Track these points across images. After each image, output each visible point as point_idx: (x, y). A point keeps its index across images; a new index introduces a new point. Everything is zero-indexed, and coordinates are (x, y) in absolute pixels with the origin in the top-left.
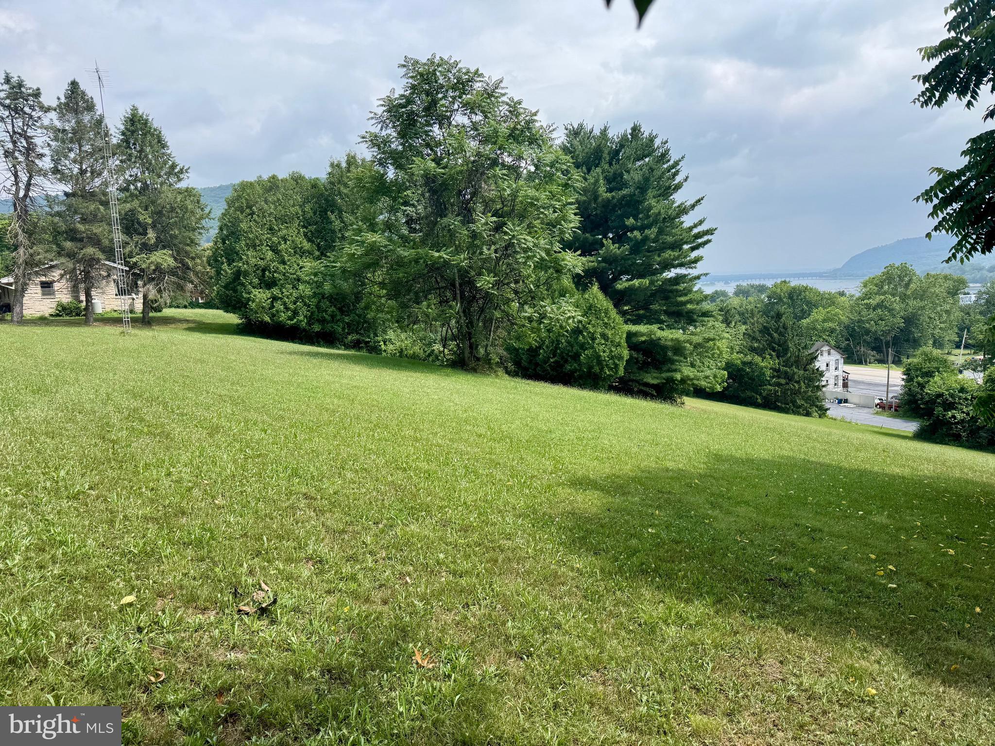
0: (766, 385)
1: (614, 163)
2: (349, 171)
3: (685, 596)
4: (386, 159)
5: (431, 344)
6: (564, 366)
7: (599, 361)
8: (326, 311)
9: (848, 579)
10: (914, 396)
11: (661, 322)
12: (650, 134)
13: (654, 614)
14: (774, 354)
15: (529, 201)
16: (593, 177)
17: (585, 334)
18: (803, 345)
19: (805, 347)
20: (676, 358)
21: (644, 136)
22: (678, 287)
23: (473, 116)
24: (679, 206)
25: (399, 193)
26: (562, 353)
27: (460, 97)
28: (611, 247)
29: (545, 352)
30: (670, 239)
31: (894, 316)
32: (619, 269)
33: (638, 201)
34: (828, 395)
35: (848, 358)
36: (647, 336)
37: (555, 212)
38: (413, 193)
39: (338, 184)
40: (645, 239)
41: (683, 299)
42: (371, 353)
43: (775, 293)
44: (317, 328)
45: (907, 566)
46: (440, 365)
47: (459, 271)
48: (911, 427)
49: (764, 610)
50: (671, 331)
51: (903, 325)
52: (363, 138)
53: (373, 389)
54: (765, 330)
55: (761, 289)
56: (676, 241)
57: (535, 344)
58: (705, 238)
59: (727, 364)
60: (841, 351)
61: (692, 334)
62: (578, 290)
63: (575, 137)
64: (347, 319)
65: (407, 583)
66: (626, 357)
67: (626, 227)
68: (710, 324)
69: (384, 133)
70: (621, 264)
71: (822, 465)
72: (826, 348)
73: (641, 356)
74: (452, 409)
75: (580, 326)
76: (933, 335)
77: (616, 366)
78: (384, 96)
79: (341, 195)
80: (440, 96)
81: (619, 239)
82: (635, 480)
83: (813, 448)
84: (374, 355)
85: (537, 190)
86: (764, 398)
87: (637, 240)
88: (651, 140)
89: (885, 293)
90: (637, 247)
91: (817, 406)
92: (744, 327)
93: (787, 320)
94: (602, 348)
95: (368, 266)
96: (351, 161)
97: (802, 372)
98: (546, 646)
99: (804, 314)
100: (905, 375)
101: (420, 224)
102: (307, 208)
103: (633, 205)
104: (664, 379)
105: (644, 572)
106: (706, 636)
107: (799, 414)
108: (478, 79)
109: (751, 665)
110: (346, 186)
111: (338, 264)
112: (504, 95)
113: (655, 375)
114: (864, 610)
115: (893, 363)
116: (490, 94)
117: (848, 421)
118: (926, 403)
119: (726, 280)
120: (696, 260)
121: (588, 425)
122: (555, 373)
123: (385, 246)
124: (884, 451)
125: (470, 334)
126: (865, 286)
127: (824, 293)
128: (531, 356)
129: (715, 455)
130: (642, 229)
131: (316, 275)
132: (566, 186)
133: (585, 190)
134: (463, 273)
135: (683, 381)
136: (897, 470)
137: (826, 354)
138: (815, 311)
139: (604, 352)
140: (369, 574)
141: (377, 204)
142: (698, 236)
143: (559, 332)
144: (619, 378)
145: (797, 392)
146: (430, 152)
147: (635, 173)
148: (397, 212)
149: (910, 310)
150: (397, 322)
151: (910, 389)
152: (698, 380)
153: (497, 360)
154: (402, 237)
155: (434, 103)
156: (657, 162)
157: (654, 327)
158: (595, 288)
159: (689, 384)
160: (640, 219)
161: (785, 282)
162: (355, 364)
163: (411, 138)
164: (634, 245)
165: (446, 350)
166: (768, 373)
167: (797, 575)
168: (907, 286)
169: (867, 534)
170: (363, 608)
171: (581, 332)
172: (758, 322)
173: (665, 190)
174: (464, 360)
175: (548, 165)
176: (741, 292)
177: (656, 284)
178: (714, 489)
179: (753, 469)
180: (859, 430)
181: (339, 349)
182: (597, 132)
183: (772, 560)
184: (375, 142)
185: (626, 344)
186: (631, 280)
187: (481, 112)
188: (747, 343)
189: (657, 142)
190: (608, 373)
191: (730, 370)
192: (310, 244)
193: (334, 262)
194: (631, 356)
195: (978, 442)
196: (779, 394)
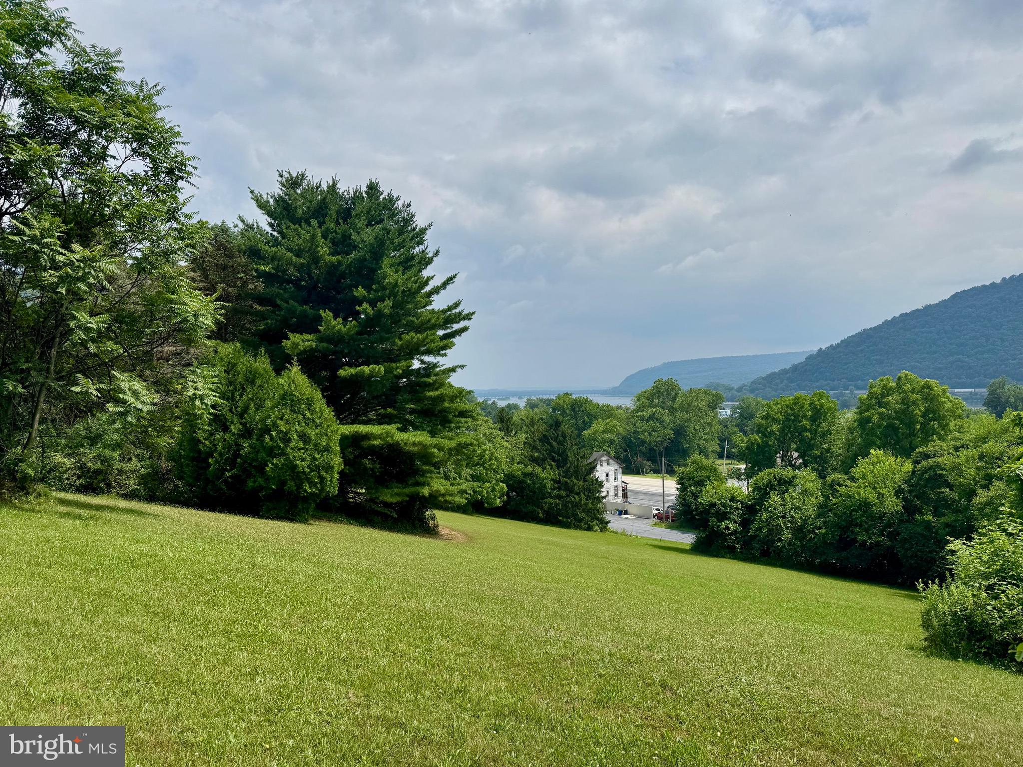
0: (547, 498)
6: (246, 482)
7: (295, 474)
10: (689, 506)
12: (390, 195)
14: (553, 464)
18: (582, 454)
19: (584, 457)
20: (425, 468)
21: (383, 196)
22: (427, 380)
28: (333, 322)
29: (217, 462)
31: (664, 428)
33: (370, 268)
34: (609, 507)
35: (626, 468)
36: (382, 440)
40: (379, 315)
41: (433, 394)
43: (558, 404)
48: (687, 539)
50: (414, 433)
51: (672, 436)
54: (544, 439)
55: (548, 402)
56: (424, 324)
58: (462, 324)
59: (507, 476)
60: (620, 462)
63: (294, 188)
66: (339, 467)
67: (354, 298)
72: (605, 458)
76: (698, 445)
77: (323, 480)
81: (344, 312)
86: (546, 512)
87: (367, 316)
88: (392, 201)
89: (655, 406)
91: (598, 519)
92: (524, 436)
93: (567, 430)
94: (299, 454)
97: (581, 483)
99: (587, 425)
100: (679, 484)
104: (407, 496)
107: (581, 528)
115: (667, 473)
117: (629, 534)
118: (701, 513)
126: (638, 400)
127: (603, 406)
130: (373, 301)
135: (432, 496)
137: (605, 464)
138: (595, 422)
139: (303, 460)
142: (453, 320)
145: (577, 505)
149: (678, 422)
151: (684, 499)
158: (295, 370)
161: (567, 394)
166: (549, 485)
168: (674, 399)
171: (268, 432)
172: (538, 431)
176: (530, 405)
180: (639, 544)
182: (324, 186)
185: (338, 449)
188: (528, 452)
189: (399, 205)
191: (509, 482)
194: (346, 465)
195: (751, 554)
196: (560, 507)
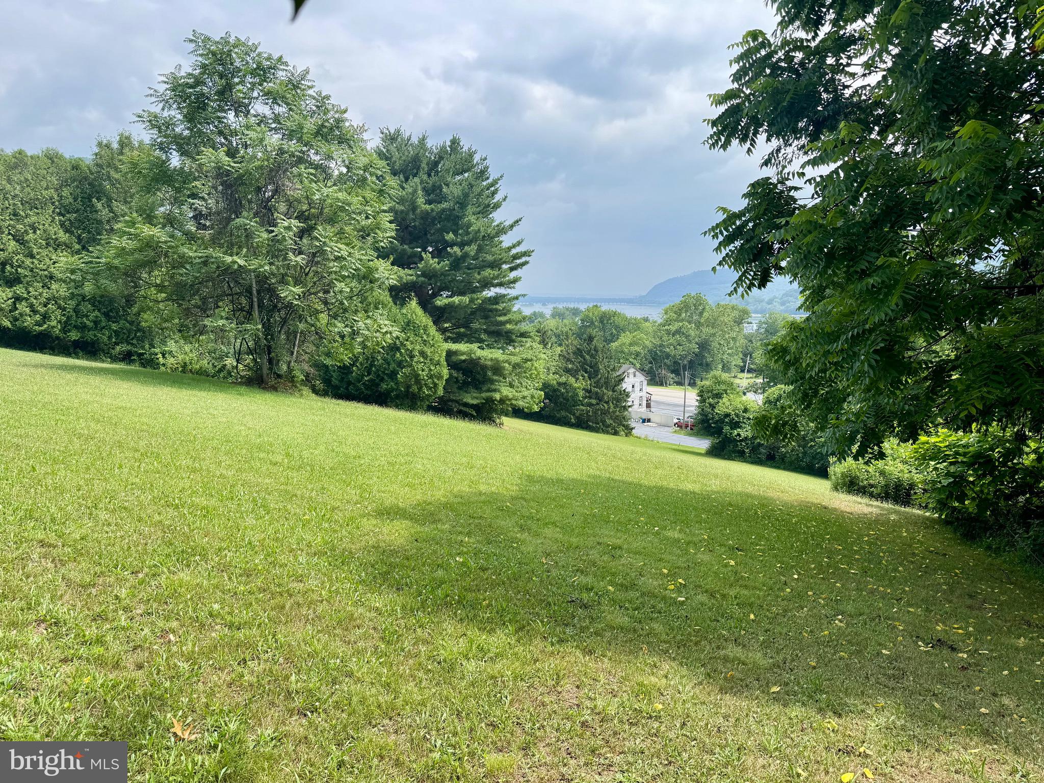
0: (579, 405)
1: (433, 174)
2: (121, 153)
3: (488, 627)
4: (168, 144)
5: (222, 358)
6: (380, 385)
7: (418, 380)
8: (87, 316)
9: (643, 594)
10: (706, 416)
11: (481, 341)
12: (469, 149)
13: (455, 649)
14: (586, 375)
15: (340, 204)
16: (411, 187)
17: (403, 351)
18: (612, 367)
19: (614, 370)
20: (495, 378)
21: (464, 150)
22: (497, 307)
23: (276, 107)
24: (498, 226)
25: (184, 183)
26: (378, 370)
27: (261, 85)
28: (430, 262)
29: (359, 369)
30: (490, 258)
31: (690, 342)
32: (439, 284)
33: (458, 217)
34: (633, 415)
35: (651, 380)
36: (467, 355)
37: (367, 218)
38: (203, 185)
39: (107, 167)
40: (465, 256)
41: (502, 319)
42: (144, 367)
43: (587, 316)
44: (74, 335)
45: (694, 579)
46: (233, 383)
47: (257, 276)
48: (704, 444)
49: (565, 633)
50: (490, 350)
51: (697, 350)
52: (139, 117)
53: (144, 410)
54: (579, 352)
55: (576, 312)
56: (495, 261)
57: (347, 362)
58: (524, 259)
59: (544, 384)
60: (645, 374)
61: (512, 354)
62: (396, 304)
63: (392, 143)
64: (114, 326)
65: (169, 641)
66: (446, 377)
67: (446, 241)
68: (528, 345)
69: (166, 114)
70: (440, 280)
71: (623, 482)
72: (632, 370)
73: (461, 375)
74: (243, 433)
75: (398, 342)
76: (722, 360)
77: (435, 385)
78: (167, 72)
79: (110, 180)
80: (236, 80)
81: (439, 253)
82: (448, 506)
83: (618, 466)
84: (149, 370)
85: (349, 194)
86: (577, 418)
87: (456, 256)
88: (471, 155)
89: (682, 320)
90: (456, 264)
91: (624, 426)
92: (559, 349)
93: (598, 343)
94: (420, 366)
95: (143, 264)
96: (125, 142)
97: (611, 393)
98: (335, 698)
99: (614, 338)
100: (699, 396)
101: (210, 220)
102: (66, 192)
103: (452, 220)
104: (484, 399)
105: (448, 605)
106: (505, 668)
107: (608, 433)
108: (282, 67)
109: (548, 693)
110: (117, 170)
111: (103, 260)
112: (310, 87)
113: (475, 395)
114: (655, 626)
115: (689, 385)
116: (294, 85)
117: (651, 439)
118: (715, 423)
119: (544, 302)
120: (515, 281)
121: (402, 449)
122: (369, 392)
123: (166, 242)
124: (679, 468)
125: (269, 348)
126: (666, 313)
127: (631, 319)
128: (343, 373)
129: (528, 476)
130: (462, 245)
131: (73, 272)
132: (381, 192)
133: (402, 201)
134: (262, 279)
135: (502, 401)
136: (689, 487)
137: (631, 376)
138: (623, 335)
139: (423, 370)
140: (121, 634)
141: (155, 194)
142: (515, 257)
143: (374, 349)
144: (439, 398)
145: (605, 412)
146: (223, 140)
147: (454, 188)
148: (182, 205)
149: (704, 337)
150: (180, 331)
151: (703, 410)
152: (516, 400)
153: (302, 377)
154: (187, 233)
155: (229, 87)
156: (476, 178)
157: (474, 346)
158: (414, 303)
159: (507, 404)
160: (460, 235)
161: (596, 306)
162: (123, 380)
163: (200, 124)
164: (454, 261)
165: (240, 366)
166: (581, 393)
167: (597, 594)
168: (701, 314)
169: (661, 549)
170: (111, 676)
171: (398, 349)
172: (572, 344)
173: (484, 208)
174: (262, 376)
175: (360, 168)
176: (557, 314)
177: (476, 302)
178: (525, 512)
179: (562, 489)
180: (660, 448)
181: (103, 361)
182: (415, 140)
183: (574, 581)
184: (154, 122)
185: (445, 363)
186: (451, 297)
187: (285, 104)
188: (563, 364)
189: (477, 158)
190: (427, 393)
191: (547, 390)
192: (67, 235)
193: (98, 258)
194: (451, 375)
195: (759, 458)
196: (591, 414)
